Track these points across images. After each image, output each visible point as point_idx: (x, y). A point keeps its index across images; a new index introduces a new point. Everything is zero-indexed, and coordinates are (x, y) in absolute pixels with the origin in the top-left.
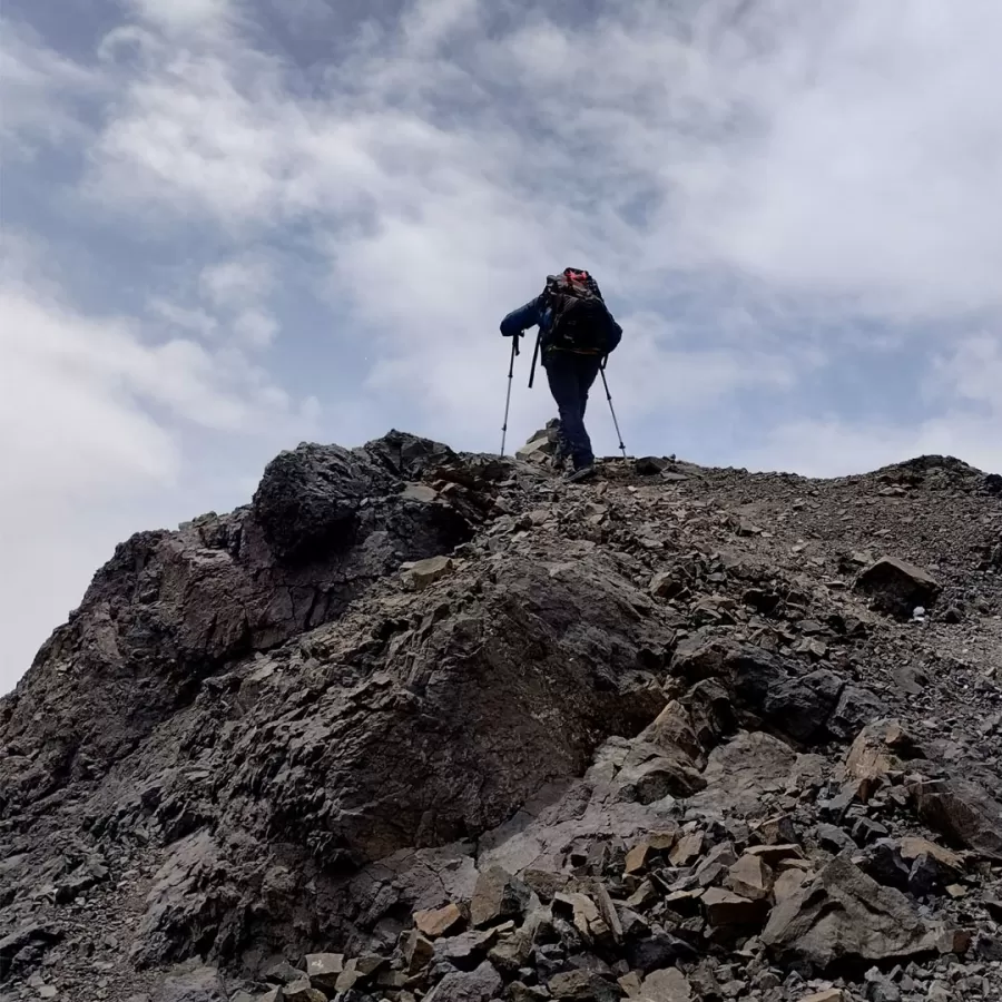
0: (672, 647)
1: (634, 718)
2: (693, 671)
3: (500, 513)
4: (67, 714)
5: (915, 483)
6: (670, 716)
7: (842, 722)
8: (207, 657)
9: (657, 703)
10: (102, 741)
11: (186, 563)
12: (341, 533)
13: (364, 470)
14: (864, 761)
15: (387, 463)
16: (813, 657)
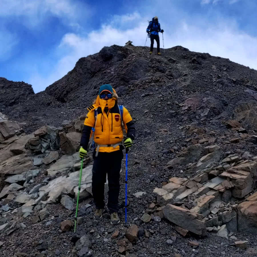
0: (151, 66)
1: (149, 71)
2: (153, 67)
3: (129, 54)
4: (78, 79)
5: (176, 49)
6: (152, 71)
7: (165, 71)
8: (95, 72)
9: (150, 70)
10: (83, 82)
11: (90, 61)
12: (111, 57)
13: (112, 49)
14: (167, 73)
15: (114, 48)
16: (163, 66)
